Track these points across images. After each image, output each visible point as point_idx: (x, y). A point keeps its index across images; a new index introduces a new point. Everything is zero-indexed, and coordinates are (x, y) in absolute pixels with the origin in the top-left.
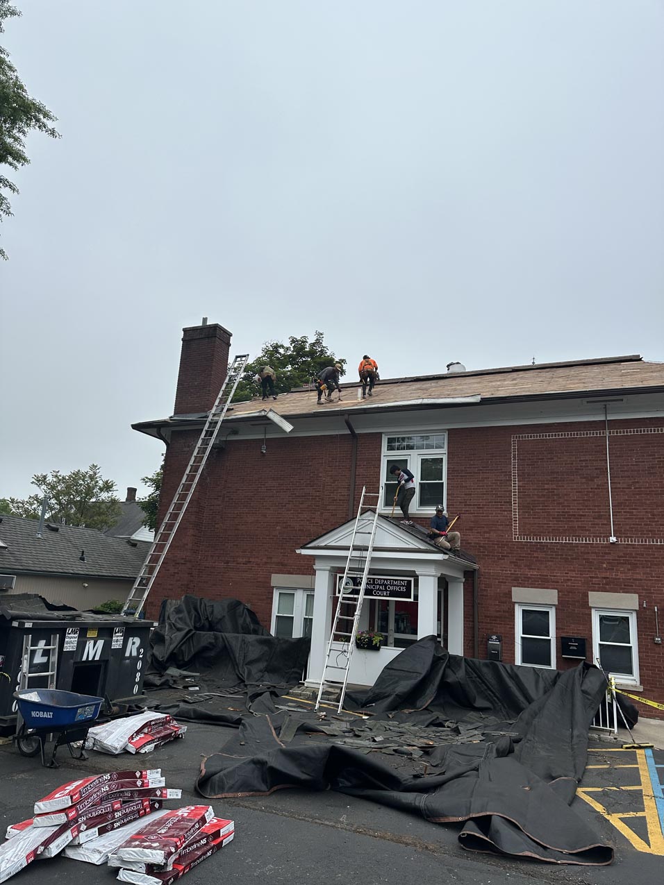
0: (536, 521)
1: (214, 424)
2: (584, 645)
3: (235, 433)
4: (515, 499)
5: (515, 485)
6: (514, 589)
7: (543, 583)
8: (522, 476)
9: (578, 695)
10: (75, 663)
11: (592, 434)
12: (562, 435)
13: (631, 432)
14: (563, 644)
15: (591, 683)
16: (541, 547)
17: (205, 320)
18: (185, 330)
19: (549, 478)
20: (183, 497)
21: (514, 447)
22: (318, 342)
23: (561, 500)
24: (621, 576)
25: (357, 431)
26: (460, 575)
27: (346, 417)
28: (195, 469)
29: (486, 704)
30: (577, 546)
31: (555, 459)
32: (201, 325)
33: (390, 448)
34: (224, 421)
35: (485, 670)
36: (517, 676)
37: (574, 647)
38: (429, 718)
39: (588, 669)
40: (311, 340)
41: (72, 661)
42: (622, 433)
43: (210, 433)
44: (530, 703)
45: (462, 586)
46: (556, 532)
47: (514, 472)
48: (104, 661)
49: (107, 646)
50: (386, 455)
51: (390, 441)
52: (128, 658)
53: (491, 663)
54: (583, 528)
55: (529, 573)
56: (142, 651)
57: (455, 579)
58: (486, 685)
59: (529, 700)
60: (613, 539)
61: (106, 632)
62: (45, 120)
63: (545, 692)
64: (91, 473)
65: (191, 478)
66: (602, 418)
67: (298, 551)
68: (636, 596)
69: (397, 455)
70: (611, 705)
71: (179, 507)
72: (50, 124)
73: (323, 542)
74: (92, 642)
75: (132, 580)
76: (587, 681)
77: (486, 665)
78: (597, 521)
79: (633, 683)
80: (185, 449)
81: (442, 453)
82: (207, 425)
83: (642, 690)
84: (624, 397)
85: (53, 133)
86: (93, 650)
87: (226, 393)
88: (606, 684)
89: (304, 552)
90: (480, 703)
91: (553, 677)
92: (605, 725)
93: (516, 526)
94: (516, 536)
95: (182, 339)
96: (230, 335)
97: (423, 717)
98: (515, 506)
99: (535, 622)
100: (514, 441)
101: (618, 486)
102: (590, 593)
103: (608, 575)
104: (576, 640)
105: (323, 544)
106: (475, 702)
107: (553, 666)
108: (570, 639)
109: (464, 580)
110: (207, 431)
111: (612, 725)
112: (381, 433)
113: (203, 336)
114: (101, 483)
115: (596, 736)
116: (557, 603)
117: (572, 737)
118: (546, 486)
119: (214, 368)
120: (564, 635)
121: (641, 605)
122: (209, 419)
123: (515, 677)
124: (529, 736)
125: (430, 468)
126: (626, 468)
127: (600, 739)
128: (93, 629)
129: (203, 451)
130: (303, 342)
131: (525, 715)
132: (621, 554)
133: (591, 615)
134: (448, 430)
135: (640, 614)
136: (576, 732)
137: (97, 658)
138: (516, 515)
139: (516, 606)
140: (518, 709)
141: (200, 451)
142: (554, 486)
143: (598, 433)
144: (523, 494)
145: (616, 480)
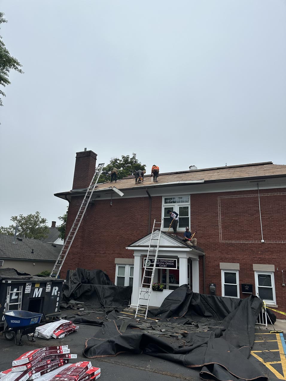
0: (230, 233)
1: (89, 193)
2: (251, 288)
3: (99, 197)
4: (220, 224)
5: (220, 218)
6: (220, 263)
7: (233, 260)
8: (223, 214)
9: (250, 310)
10: (30, 298)
11: (252, 196)
12: (239, 196)
13: (269, 194)
14: (242, 287)
15: (255, 304)
16: (232, 245)
17: (86, 149)
18: (77, 153)
19: (234, 215)
20: (76, 225)
21: (219, 201)
22: (134, 158)
23: (240, 224)
24: (267, 257)
25: (151, 196)
26: (197, 258)
27: (147, 189)
28: (81, 213)
29: (209, 314)
30: (247, 244)
31: (237, 206)
32: (84, 151)
33: (166, 203)
34: (94, 192)
35: (209, 299)
36: (223, 301)
37: (247, 288)
38: (185, 321)
39: (254, 298)
40: (131, 157)
41: (28, 298)
42: (265, 195)
43: (88, 197)
44: (229, 313)
45: (198, 261)
46: (239, 238)
47: (219, 212)
48: (42, 297)
49: (44, 291)
50: (164, 206)
51: (166, 199)
52: (53, 296)
53: (212, 296)
54: (250, 236)
55: (227, 256)
56: (59, 293)
57: (195, 259)
58: (210, 306)
59: (229, 312)
60: (263, 241)
61: (43, 284)
62: (17, 66)
63: (235, 308)
64: (36, 215)
65: (80, 217)
66: (256, 189)
67: (126, 248)
68: (274, 266)
69: (169, 205)
70: (264, 314)
71: (74, 229)
72: (19, 68)
73: (137, 244)
74: (37, 289)
75: (55, 262)
76: (253, 303)
77: (209, 297)
78: (255, 233)
79: (274, 304)
80: (77, 204)
81: (188, 204)
82: (87, 194)
83: (277, 307)
84: (266, 180)
85: (20, 71)
86: (38, 293)
87: (95, 180)
88: (262, 304)
89: (129, 248)
90: (207, 314)
91: (239, 302)
92: (262, 323)
93: (221, 235)
94: (221, 240)
95: (76, 157)
96: (96, 155)
97: (182, 320)
98: (220, 227)
99: (230, 278)
100: (219, 199)
101: (265, 218)
102: (253, 265)
103: (261, 256)
104: (248, 285)
105: (137, 245)
106: (205, 313)
107: (239, 297)
108: (245, 285)
109: (199, 260)
110: (87, 196)
111: (265, 323)
112: (162, 196)
113: (85, 156)
114: (40, 220)
115: (258, 328)
116: (239, 269)
117: (248, 328)
118: (233, 218)
119: (90, 169)
120: (243, 283)
121: (276, 269)
122: (88, 191)
123: (222, 302)
124: (229, 328)
125: (183, 211)
126: (267, 210)
127: (260, 329)
128: (38, 283)
129: (85, 205)
130: (127, 158)
131: (227, 319)
132: (267, 247)
133: (254, 274)
134: (191, 194)
135: (276, 273)
136: (249, 326)
137: (39, 296)
138: (220, 231)
139: (222, 271)
140: (224, 316)
141: (84, 205)
142: (237, 218)
143: (255, 195)
144: (223, 222)
145: (263, 215)
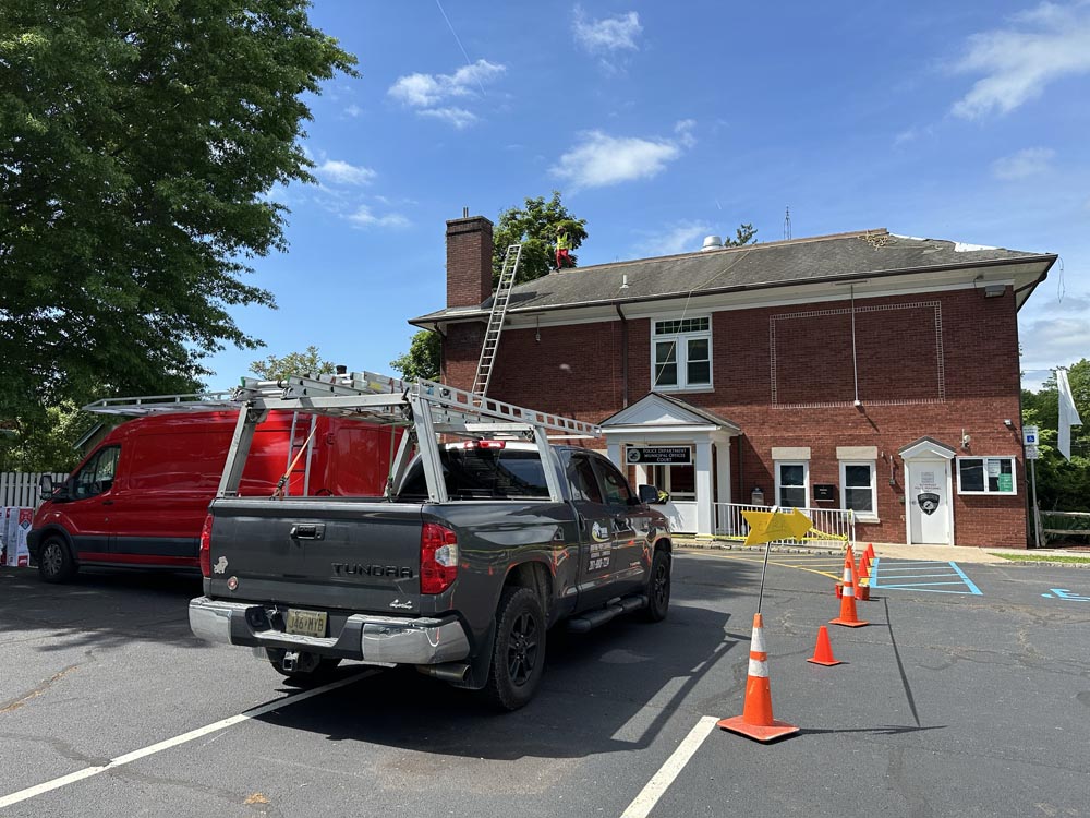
0: (792, 391)
2: (833, 491)
4: (773, 372)
5: (773, 361)
6: (773, 449)
7: (796, 442)
8: (780, 352)
11: (840, 312)
12: (814, 314)
13: (874, 309)
14: (816, 490)
16: (796, 413)
17: (466, 211)
18: (448, 224)
19: (803, 352)
21: (772, 326)
23: (814, 371)
24: (863, 433)
25: (627, 317)
26: (726, 442)
27: (618, 305)
30: (827, 410)
31: (808, 335)
32: (463, 218)
33: (658, 332)
37: (824, 492)
42: (867, 309)
45: (728, 449)
46: (810, 400)
47: (773, 348)
50: (655, 339)
51: (658, 325)
54: (833, 395)
55: (786, 435)
57: (723, 445)
60: (857, 403)
66: (849, 297)
68: (876, 448)
69: (666, 338)
78: (844, 388)
79: (872, 518)
81: (707, 335)
83: (879, 523)
84: (868, 280)
93: (775, 396)
94: (775, 405)
95: (447, 234)
96: (491, 224)
98: (774, 379)
100: (772, 321)
101: (861, 358)
102: (838, 448)
103: (852, 432)
104: (826, 487)
105: (616, 423)
107: (807, 507)
108: (821, 487)
109: (730, 445)
112: (649, 319)
113: (467, 229)
116: (810, 458)
118: (801, 360)
120: (816, 483)
121: (879, 455)
125: (697, 350)
126: (869, 341)
132: (864, 415)
133: (838, 466)
134: (712, 312)
135: (879, 463)
138: (775, 386)
139: (776, 463)
142: (807, 360)
143: (845, 311)
144: (780, 369)
145: (860, 351)
